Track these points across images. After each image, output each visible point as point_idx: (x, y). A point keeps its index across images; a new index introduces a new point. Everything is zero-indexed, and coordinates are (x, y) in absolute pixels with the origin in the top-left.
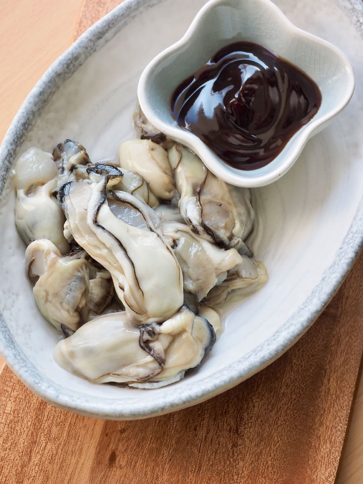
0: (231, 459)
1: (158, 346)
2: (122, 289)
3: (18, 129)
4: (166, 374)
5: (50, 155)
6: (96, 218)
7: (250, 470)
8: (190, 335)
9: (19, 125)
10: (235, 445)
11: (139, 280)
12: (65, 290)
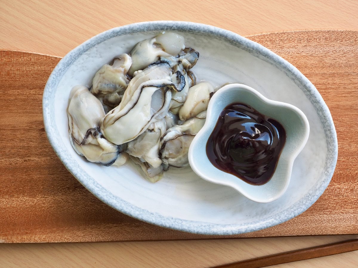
0: (61, 189)
1: (90, 139)
2: (113, 112)
3: (187, 27)
4: (78, 147)
5: (184, 47)
6: (145, 87)
7: (58, 199)
8: (102, 154)
9: (189, 27)
10: (69, 188)
11: (119, 119)
12: (107, 82)
